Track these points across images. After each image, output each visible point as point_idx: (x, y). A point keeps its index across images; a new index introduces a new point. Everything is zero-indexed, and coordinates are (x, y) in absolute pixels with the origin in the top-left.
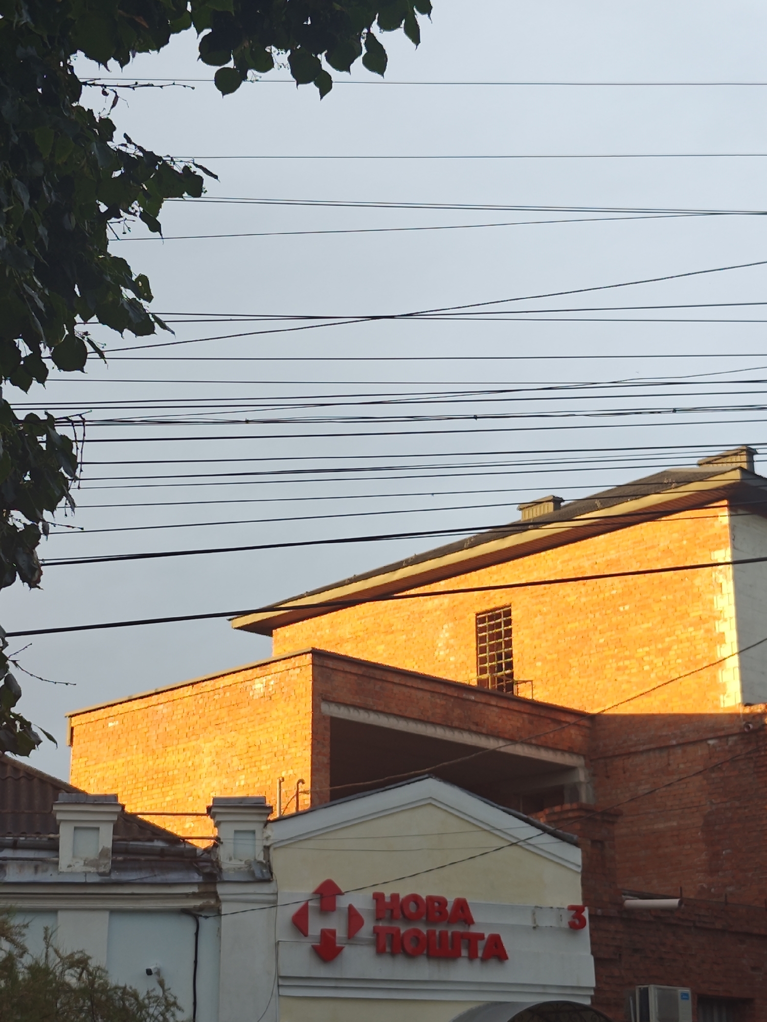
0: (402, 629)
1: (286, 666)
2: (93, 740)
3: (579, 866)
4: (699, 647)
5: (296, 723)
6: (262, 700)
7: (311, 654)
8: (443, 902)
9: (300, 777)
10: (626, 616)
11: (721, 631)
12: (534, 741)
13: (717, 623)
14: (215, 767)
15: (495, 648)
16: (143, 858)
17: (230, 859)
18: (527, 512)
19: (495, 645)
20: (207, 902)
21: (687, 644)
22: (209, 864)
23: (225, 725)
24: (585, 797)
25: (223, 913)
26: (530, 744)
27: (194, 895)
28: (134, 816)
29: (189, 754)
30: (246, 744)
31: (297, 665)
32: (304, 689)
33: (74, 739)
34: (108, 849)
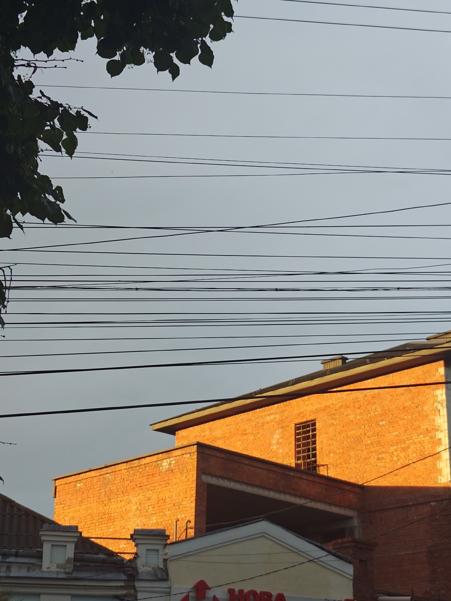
0: (252, 432)
1: (182, 452)
2: (68, 494)
3: (352, 576)
4: (426, 447)
5: (186, 487)
6: (167, 472)
7: (196, 446)
8: (270, 595)
9: (188, 519)
10: (383, 428)
11: (439, 437)
12: (328, 501)
13: (437, 433)
14: (139, 512)
15: (306, 445)
16: (92, 564)
17: (144, 566)
18: (326, 365)
19: (306, 443)
20: (129, 591)
21: (420, 445)
22: (131, 569)
23: (145, 487)
24: (357, 535)
25: (138, 599)
26: (325, 503)
27: (122, 587)
28: (88, 539)
29: (123, 503)
30: (157, 498)
31: (188, 452)
32: (192, 466)
33: (57, 493)
34: (71, 558)
